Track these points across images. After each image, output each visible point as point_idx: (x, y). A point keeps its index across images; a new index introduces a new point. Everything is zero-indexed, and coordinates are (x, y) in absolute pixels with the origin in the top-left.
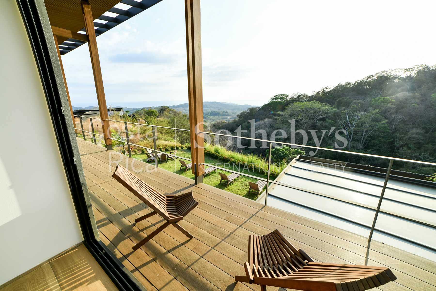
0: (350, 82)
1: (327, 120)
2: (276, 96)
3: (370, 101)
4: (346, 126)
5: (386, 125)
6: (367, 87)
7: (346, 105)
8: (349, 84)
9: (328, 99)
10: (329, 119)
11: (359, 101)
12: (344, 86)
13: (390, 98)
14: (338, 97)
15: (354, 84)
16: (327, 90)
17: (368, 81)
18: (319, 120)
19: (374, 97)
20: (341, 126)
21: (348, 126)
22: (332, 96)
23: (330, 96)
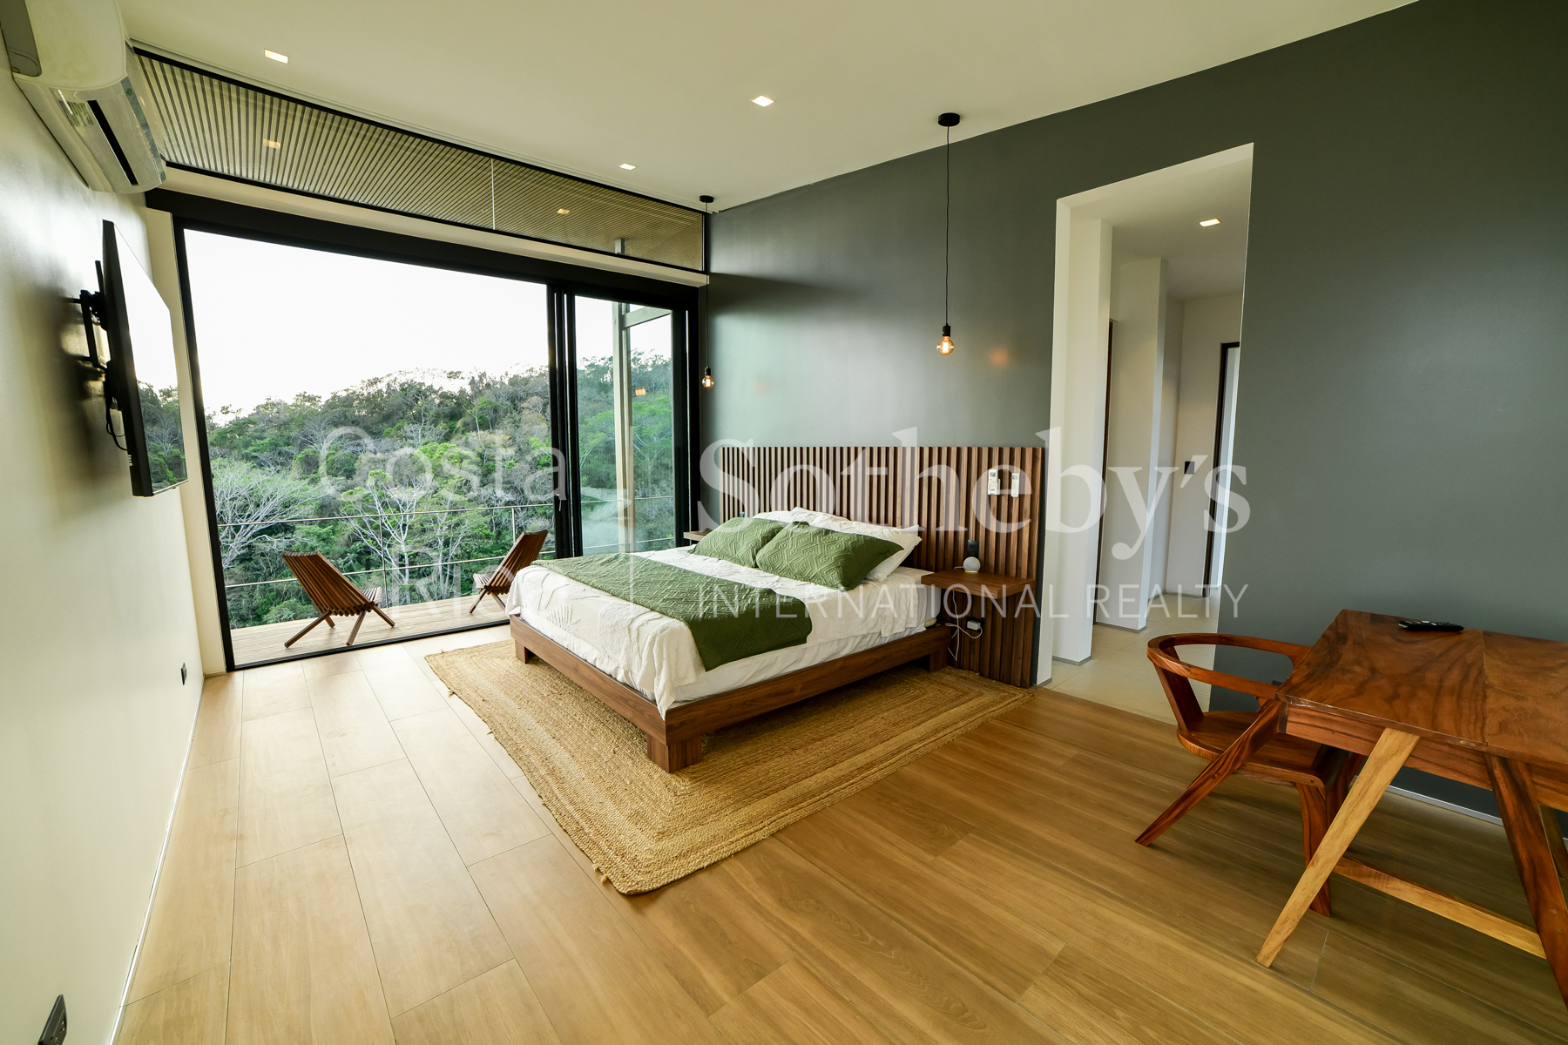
0: (310, 393)
9: (256, 451)
21: (386, 535)
22: (266, 441)
23: (258, 442)
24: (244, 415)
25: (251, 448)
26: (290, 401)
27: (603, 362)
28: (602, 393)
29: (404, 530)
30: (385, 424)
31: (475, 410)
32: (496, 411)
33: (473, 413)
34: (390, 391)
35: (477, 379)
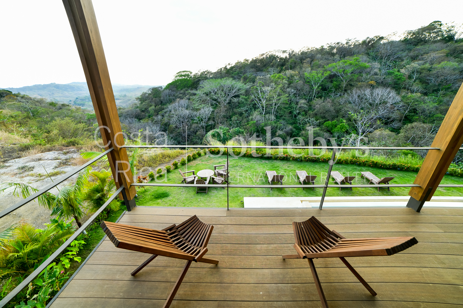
0: (247, 59)
1: (242, 97)
2: (179, 73)
3: (270, 77)
4: (258, 101)
7: (252, 80)
8: (247, 61)
9: (234, 75)
11: (261, 77)
13: (282, 75)
15: (251, 61)
16: (228, 67)
17: (261, 58)
18: (235, 97)
19: (270, 73)
21: (260, 100)
22: (236, 72)
23: (235, 73)
24: (233, 65)
25: (233, 74)
26: (242, 61)
27: (334, 44)
28: (332, 57)
29: (265, 99)
30: (264, 68)
31: (289, 63)
32: (295, 63)
33: (288, 64)
34: (267, 58)
35: (291, 53)
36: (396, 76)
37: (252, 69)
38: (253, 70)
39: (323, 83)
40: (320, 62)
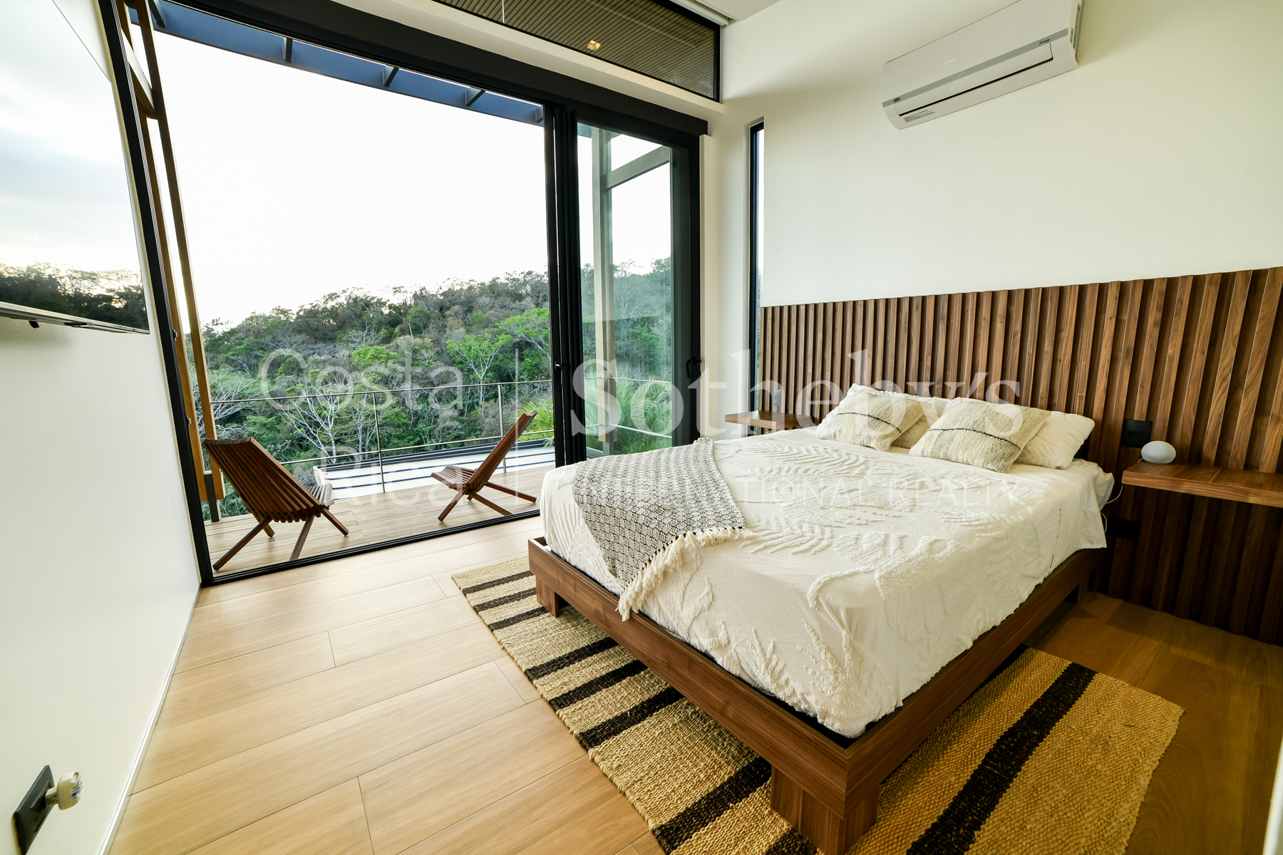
1: (251, 418)
3: (350, 356)
4: (311, 427)
5: (397, 410)
6: (332, 322)
7: (293, 368)
8: (284, 312)
10: (255, 414)
11: (323, 358)
12: (270, 317)
13: (387, 348)
14: (262, 349)
15: (298, 313)
16: (219, 331)
17: (329, 306)
18: (224, 421)
19: (353, 345)
20: (299, 428)
36: (645, 340)
37: (298, 336)
38: (300, 338)
39: (497, 363)
40: (487, 315)
